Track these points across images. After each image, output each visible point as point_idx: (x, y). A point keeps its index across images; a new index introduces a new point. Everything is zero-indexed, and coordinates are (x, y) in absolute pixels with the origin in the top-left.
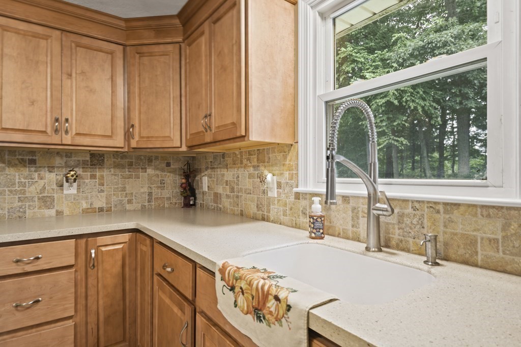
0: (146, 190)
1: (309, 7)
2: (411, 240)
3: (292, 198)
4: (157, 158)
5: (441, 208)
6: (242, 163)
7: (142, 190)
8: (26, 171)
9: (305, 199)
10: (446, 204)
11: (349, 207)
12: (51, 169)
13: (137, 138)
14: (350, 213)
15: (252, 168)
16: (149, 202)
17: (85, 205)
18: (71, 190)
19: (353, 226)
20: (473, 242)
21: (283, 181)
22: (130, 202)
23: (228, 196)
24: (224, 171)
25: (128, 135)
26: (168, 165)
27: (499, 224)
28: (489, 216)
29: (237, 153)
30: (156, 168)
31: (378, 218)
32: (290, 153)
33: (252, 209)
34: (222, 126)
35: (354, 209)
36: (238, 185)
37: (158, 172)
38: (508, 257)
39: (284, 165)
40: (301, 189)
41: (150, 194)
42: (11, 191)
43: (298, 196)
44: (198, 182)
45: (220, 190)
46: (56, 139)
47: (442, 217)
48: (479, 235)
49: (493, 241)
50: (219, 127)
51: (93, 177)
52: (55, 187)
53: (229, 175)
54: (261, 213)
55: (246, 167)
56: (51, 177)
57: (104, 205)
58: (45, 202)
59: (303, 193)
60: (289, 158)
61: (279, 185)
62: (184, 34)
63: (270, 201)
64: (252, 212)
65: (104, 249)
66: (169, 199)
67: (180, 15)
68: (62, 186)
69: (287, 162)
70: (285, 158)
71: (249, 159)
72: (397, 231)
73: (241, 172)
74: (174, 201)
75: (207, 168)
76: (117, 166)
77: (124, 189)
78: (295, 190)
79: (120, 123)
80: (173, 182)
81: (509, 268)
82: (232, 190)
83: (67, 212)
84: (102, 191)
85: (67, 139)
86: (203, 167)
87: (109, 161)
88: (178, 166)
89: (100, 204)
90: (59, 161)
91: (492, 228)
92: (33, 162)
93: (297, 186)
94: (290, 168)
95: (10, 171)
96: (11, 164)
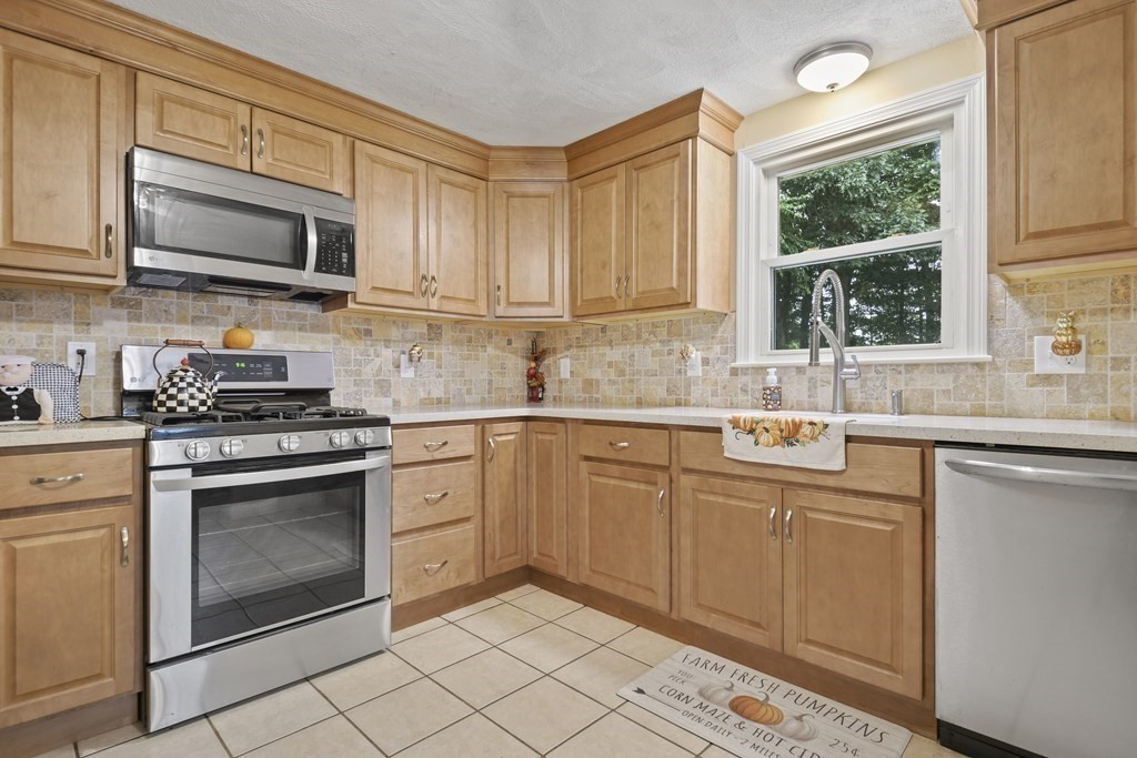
0: (485, 376)
1: (751, 163)
2: (873, 402)
3: (726, 375)
4: (497, 333)
5: (902, 369)
6: (639, 337)
7: (482, 377)
8: (361, 345)
9: (746, 374)
10: (907, 365)
12: (387, 343)
13: (505, 303)
14: (806, 384)
15: (658, 344)
16: (489, 393)
17: (422, 395)
18: (408, 373)
19: (809, 397)
20: (930, 395)
21: (711, 356)
22: (469, 392)
23: (612, 382)
24: (607, 350)
25: (492, 301)
26: (510, 342)
27: (951, 377)
28: (943, 372)
29: (631, 324)
30: (497, 347)
32: (723, 324)
33: (660, 393)
34: (651, 291)
35: (811, 379)
36: (631, 365)
37: (498, 352)
38: (957, 403)
39: (713, 338)
40: (740, 363)
41: (490, 382)
42: (346, 371)
43: (734, 372)
44: (548, 366)
45: (596, 374)
46: (420, 302)
47: (903, 377)
48: (935, 388)
49: (946, 392)
50: (643, 292)
51: (431, 356)
52: (391, 367)
53: (615, 354)
54: (675, 397)
55: (646, 342)
56: (388, 354)
57: (443, 395)
58: (382, 387)
59: (742, 369)
60: (721, 329)
61: (705, 362)
62: (570, 172)
63: (689, 383)
64: (658, 398)
65: (499, 439)
66: (510, 390)
67: (568, 149)
68: (398, 367)
69: (719, 335)
70: (715, 330)
71: (654, 333)
72: (860, 395)
73: (637, 349)
74: (516, 393)
75: (569, 347)
76: (456, 342)
77: (462, 374)
78: (733, 365)
79: (482, 284)
80: (517, 366)
81: (958, 411)
82: (622, 373)
83: (404, 402)
84: (440, 376)
85: (434, 303)
86: (561, 344)
87: (447, 334)
88: (521, 344)
89: (437, 393)
90: (395, 333)
91: (945, 381)
92: (368, 333)
93: (734, 361)
94: (722, 341)
95: (346, 344)
96: (346, 336)
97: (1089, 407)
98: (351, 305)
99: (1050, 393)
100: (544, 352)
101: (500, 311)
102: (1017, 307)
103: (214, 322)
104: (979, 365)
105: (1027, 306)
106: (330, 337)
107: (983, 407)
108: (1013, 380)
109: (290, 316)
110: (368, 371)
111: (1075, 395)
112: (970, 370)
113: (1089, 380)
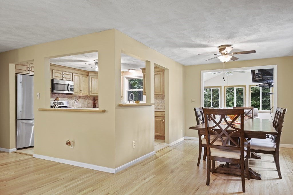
0: (86, 104)
1: (125, 78)
8: (70, 100)
12: (73, 99)
13: (91, 93)
18: (76, 104)
25: (89, 93)
26: (90, 98)
32: (122, 98)
37: (89, 100)
41: (87, 105)
44: (96, 102)
46: (80, 94)
51: (79, 101)
52: (74, 103)
56: (73, 101)
74: (91, 106)
76: (82, 99)
77: (83, 104)
79: (88, 91)
80: (91, 102)
85: (82, 94)
87: (81, 98)
88: (92, 99)
89: (80, 107)
90: (74, 98)
92: (71, 98)
95: (68, 100)
96: (68, 98)
98: (72, 95)
100: (96, 100)
101: (90, 95)
103: (54, 97)
106: (67, 99)
109: (62, 96)
110: (71, 103)
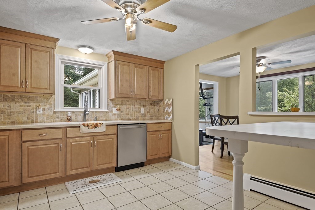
1: (59, 59)
2: (89, 119)
3: (52, 113)
5: (94, 112)
9: (58, 113)
11: (75, 114)
14: (75, 115)
15: (23, 103)
20: (99, 117)
21: (46, 108)
28: (101, 113)
31: (86, 115)
32: (51, 99)
36: (9, 110)
39: (47, 103)
40: (56, 110)
43: (54, 112)
47: (94, 114)
49: (101, 117)
54: (31, 120)
55: (17, 102)
59: (57, 112)
60: (50, 100)
61: (44, 109)
63: (37, 116)
64: (23, 121)
69: (49, 102)
70: (48, 100)
71: (20, 99)
73: (12, 104)
82: (3, 112)
91: (101, 115)
93: (55, 109)
94: (50, 104)
97: (119, 118)
99: (115, 116)
102: (111, 103)
104: (106, 112)
105: (112, 103)
107: (107, 119)
108: (111, 114)
111: (118, 117)
112: (105, 113)
113: (119, 114)
